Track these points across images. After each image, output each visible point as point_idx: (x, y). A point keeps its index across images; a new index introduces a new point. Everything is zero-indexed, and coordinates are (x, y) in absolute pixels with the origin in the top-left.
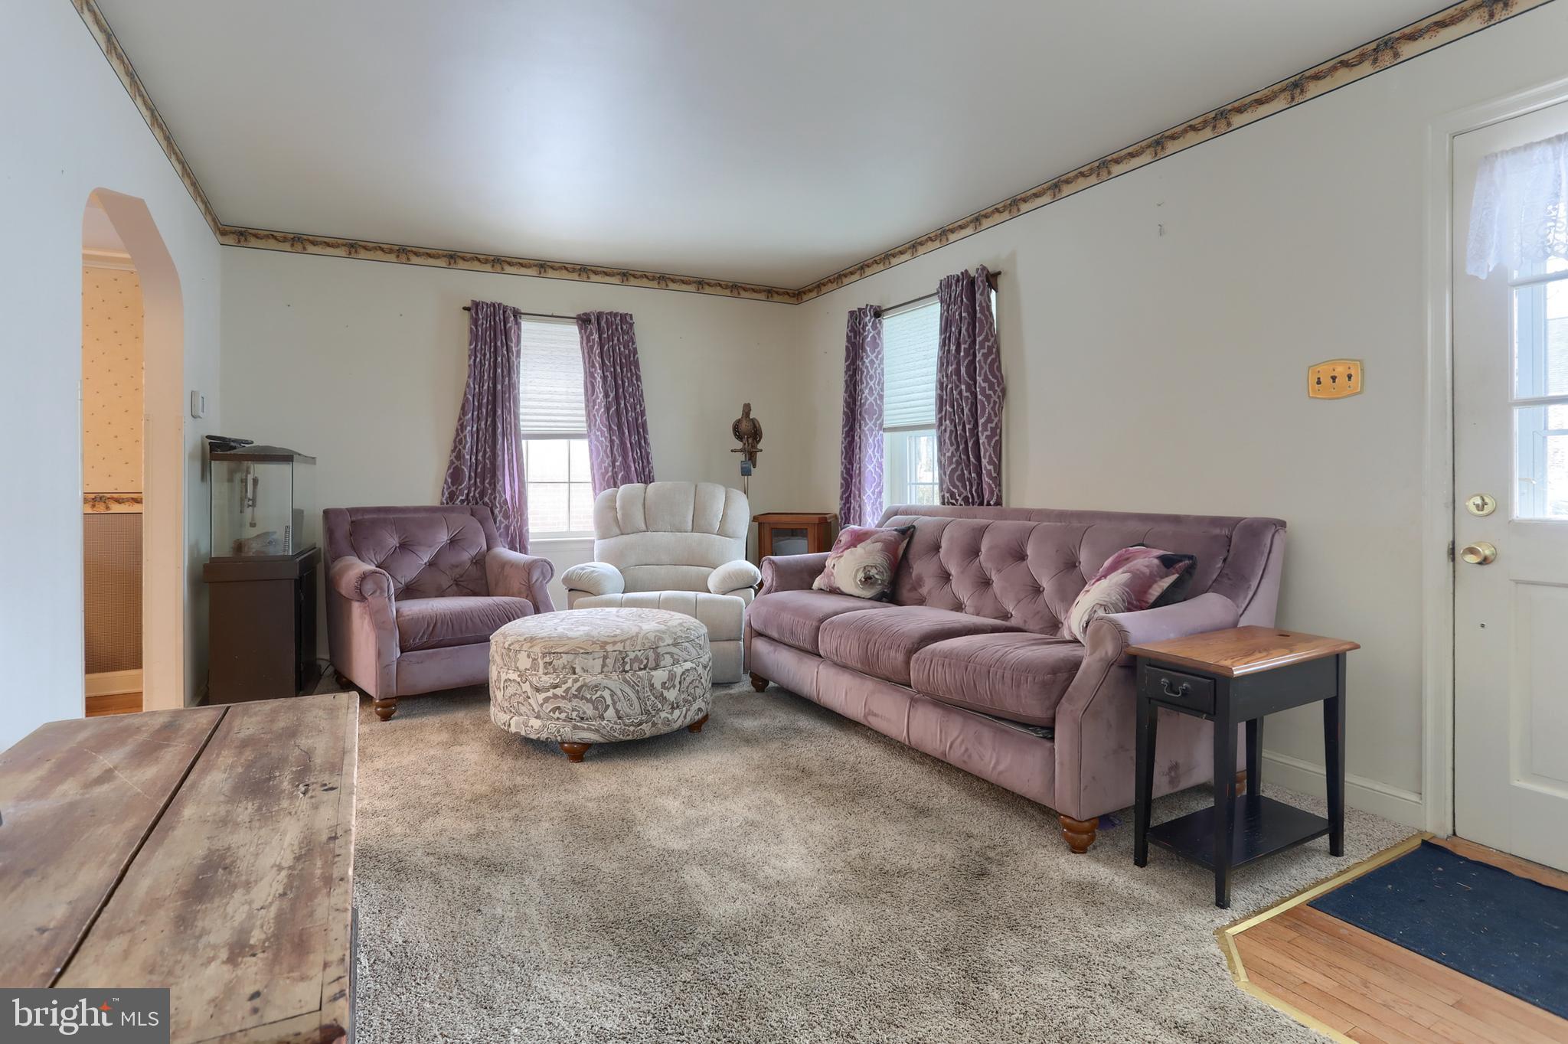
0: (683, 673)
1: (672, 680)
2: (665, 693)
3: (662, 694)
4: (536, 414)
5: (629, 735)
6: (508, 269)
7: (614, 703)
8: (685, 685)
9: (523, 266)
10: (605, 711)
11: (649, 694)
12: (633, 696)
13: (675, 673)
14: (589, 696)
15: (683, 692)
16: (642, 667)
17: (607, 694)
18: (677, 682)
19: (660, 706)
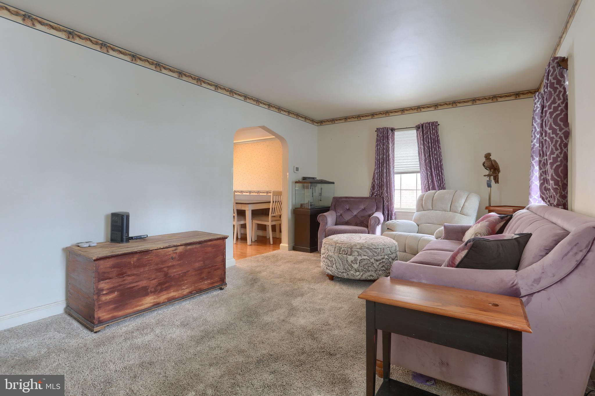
0: (361, 260)
1: (356, 261)
2: (353, 264)
3: (351, 265)
4: (402, 165)
5: (339, 275)
6: (391, 114)
7: (335, 263)
8: (362, 264)
9: (396, 112)
10: (333, 265)
11: (346, 263)
12: (341, 263)
13: (357, 259)
14: (330, 259)
15: (361, 266)
16: (345, 253)
17: (334, 259)
18: (358, 262)
19: (350, 269)
